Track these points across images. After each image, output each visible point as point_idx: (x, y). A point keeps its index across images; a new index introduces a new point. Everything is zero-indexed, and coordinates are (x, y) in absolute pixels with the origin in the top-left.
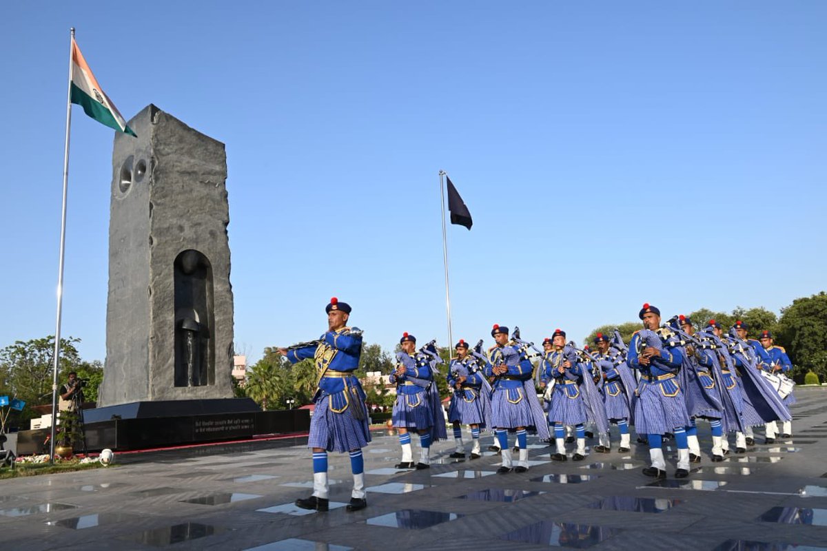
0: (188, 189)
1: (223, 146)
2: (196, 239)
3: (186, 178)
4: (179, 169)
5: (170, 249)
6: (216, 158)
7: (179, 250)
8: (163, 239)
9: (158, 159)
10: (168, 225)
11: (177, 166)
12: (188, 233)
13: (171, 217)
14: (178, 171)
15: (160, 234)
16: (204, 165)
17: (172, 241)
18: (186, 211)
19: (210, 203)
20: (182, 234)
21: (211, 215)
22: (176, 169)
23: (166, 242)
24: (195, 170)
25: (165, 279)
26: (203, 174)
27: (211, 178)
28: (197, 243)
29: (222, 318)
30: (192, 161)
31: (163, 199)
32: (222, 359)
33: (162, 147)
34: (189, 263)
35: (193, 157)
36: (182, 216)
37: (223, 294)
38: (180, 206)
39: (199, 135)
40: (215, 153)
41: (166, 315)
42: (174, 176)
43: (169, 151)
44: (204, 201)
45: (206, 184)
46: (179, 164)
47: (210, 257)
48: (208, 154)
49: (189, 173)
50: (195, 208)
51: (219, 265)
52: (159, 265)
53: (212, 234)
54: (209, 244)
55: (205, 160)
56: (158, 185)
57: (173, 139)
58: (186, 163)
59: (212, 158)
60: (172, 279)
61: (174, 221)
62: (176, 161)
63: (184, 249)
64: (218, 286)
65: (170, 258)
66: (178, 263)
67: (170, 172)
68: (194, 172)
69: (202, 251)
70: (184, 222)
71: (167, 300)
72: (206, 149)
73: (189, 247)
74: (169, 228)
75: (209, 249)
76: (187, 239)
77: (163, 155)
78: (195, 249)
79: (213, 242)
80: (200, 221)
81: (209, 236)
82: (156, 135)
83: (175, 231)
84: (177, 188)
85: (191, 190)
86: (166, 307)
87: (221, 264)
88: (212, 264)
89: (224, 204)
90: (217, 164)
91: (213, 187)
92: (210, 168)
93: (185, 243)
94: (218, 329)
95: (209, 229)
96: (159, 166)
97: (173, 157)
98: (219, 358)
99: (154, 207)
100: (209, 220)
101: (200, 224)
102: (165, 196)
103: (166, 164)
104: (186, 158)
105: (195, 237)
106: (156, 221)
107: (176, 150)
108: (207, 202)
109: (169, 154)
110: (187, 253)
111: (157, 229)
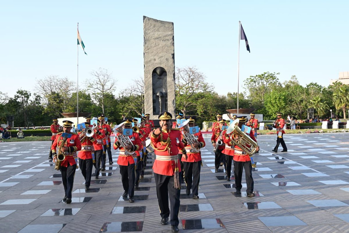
0: (158, 44)
1: (173, 24)
2: (161, 62)
3: (157, 40)
4: (153, 38)
5: (151, 68)
6: (169, 29)
7: (154, 68)
8: (148, 65)
9: (146, 36)
10: (150, 59)
11: (153, 37)
12: (157, 61)
13: (151, 57)
14: (153, 39)
15: (147, 63)
16: (164, 33)
17: (152, 65)
18: (157, 53)
19: (166, 48)
20: (155, 62)
21: (167, 52)
22: (152, 38)
23: (149, 66)
24: (160, 36)
25: (149, 79)
26: (164, 37)
27: (167, 38)
28: (161, 64)
29: (170, 91)
30: (159, 33)
31: (148, 51)
32: (170, 106)
33: (147, 31)
34: (158, 71)
35: (159, 31)
36: (155, 55)
37: (171, 82)
38: (154, 51)
39: (162, 22)
40: (168, 28)
41: (149, 91)
42: (152, 40)
43: (150, 32)
44: (164, 47)
45: (165, 41)
46: (154, 36)
47: (166, 69)
48: (165, 28)
49: (158, 38)
50: (160, 51)
51: (170, 71)
52: (147, 74)
53: (167, 59)
54: (166, 64)
55: (165, 32)
56: (146, 46)
57: (151, 27)
58: (157, 34)
59: (167, 30)
60: (151, 79)
61: (152, 57)
62: (153, 35)
63: (156, 67)
64: (169, 79)
65: (150, 71)
66: (154, 71)
67: (151, 40)
68: (160, 37)
69: (163, 67)
70: (156, 57)
71: (149, 86)
72: (165, 27)
73: (158, 66)
74: (150, 60)
75: (165, 66)
76: (158, 63)
77: (148, 34)
78: (160, 66)
79: (167, 63)
80: (162, 56)
81: (165, 60)
82: (145, 27)
83: (153, 61)
84: (153, 45)
85: (159, 45)
86: (149, 89)
87: (171, 71)
88: (167, 71)
89: (172, 47)
90: (170, 31)
91: (168, 41)
92: (167, 34)
93: (156, 65)
94: (169, 95)
95: (166, 58)
96: (146, 38)
97: (152, 33)
98: (169, 105)
99: (145, 54)
100: (166, 54)
101: (162, 57)
102: (148, 49)
103: (149, 37)
104: (157, 33)
105: (160, 62)
106: (145, 59)
107: (152, 31)
108: (165, 48)
109: (150, 33)
110: (157, 69)
111: (146, 62)
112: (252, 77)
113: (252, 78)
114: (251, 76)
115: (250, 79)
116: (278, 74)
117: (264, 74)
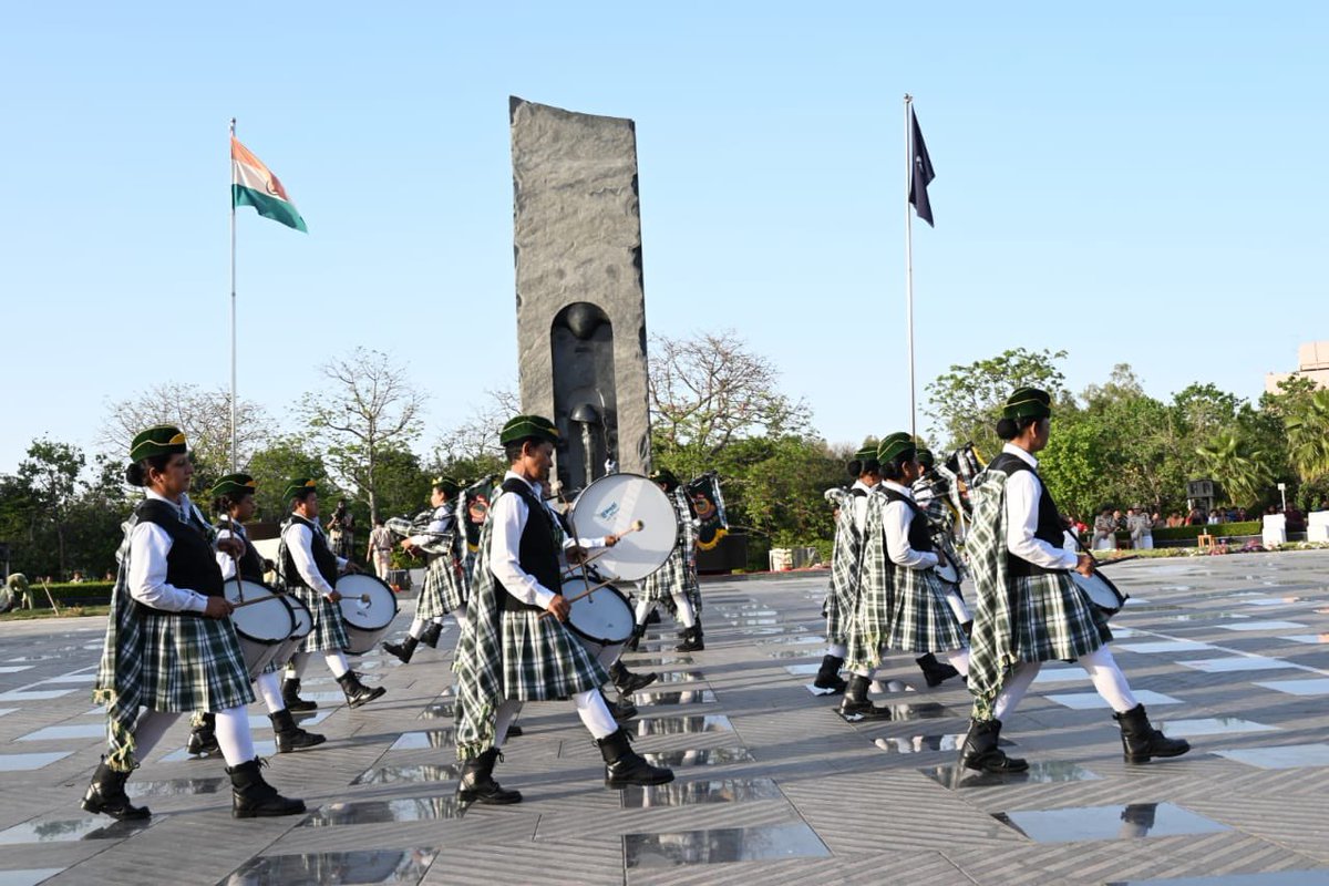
0: (571, 210)
1: (632, 125)
2: (585, 284)
3: (567, 194)
4: (554, 183)
5: (544, 308)
6: (617, 147)
7: (557, 307)
8: (534, 295)
9: (521, 177)
10: (540, 273)
11: (552, 180)
12: (572, 278)
13: (544, 261)
14: (554, 188)
15: (530, 289)
16: (595, 164)
17: (548, 295)
18: (568, 245)
19: (608, 222)
20: (563, 282)
21: (609, 243)
22: (549, 185)
23: (538, 299)
24: (582, 177)
25: (539, 352)
26: (596, 179)
27: (609, 183)
28: (586, 291)
29: (628, 398)
30: (576, 164)
31: (533, 236)
32: (630, 461)
33: (526, 159)
34: (576, 321)
35: (578, 158)
36: (561, 255)
37: (631, 361)
38: (559, 240)
39: (588, 120)
40: (613, 141)
41: (541, 404)
42: (549, 195)
43: (539, 160)
44: (597, 222)
45: (600, 195)
46: (553, 175)
47: (607, 309)
48: (602, 144)
49: (571, 186)
50: (581, 238)
51: (623, 318)
52: (529, 334)
53: (611, 271)
54: (606, 288)
55: (599, 157)
56: (524, 217)
57: (544, 140)
58: (566, 170)
59: (609, 150)
60: (549, 351)
61: (550, 265)
62: (551, 173)
63: (566, 304)
64: (621, 351)
65: (544, 321)
66: (561, 322)
67: (541, 192)
68: (581, 182)
69: (594, 302)
70: (564, 263)
71: (541, 383)
72: (599, 138)
73: (574, 299)
74: (542, 277)
75: (605, 296)
76: (571, 288)
77: (528, 170)
78: (583, 300)
79: (612, 284)
80: (589, 257)
81: (605, 275)
82: (517, 143)
83: (552, 280)
84: (553, 214)
85: (575, 212)
86: (540, 392)
87: (628, 316)
88: (612, 319)
89: (632, 219)
90: (619, 157)
91: (612, 196)
92: (607, 166)
93: (567, 294)
94: (622, 416)
95: (606, 265)
96: (523, 188)
97: (547, 166)
98: (625, 459)
99: (521, 250)
100: (606, 251)
101: (591, 260)
102: (534, 231)
103: (534, 181)
104: (567, 163)
105: (582, 282)
106: (522, 271)
107: (549, 156)
108: (602, 223)
109: (537, 165)
110: (572, 310)
111: (523, 283)
112: (960, 369)
113: (960, 375)
114: (954, 368)
115: (952, 377)
116: (1058, 355)
117: (1004, 357)
